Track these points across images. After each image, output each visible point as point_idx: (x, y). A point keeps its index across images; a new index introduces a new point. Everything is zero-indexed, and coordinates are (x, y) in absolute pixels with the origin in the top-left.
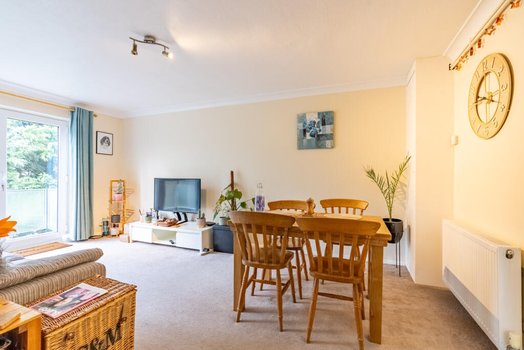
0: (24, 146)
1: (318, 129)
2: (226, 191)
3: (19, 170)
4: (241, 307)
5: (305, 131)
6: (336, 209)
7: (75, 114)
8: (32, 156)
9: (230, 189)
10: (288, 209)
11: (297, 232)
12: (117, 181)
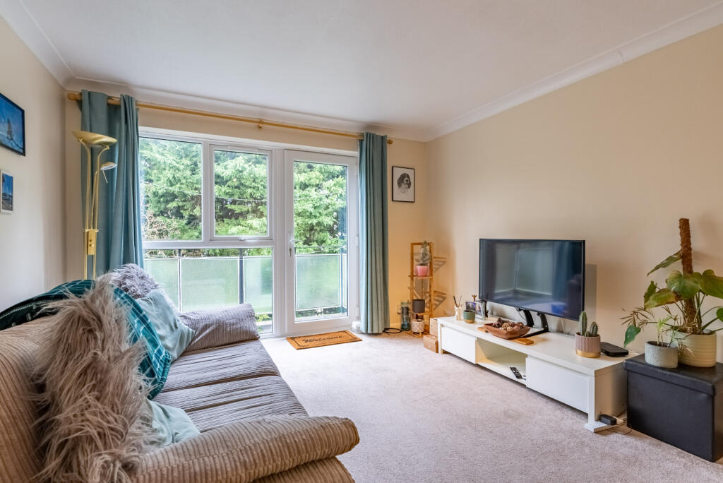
9: (678, 266)
12: (420, 244)
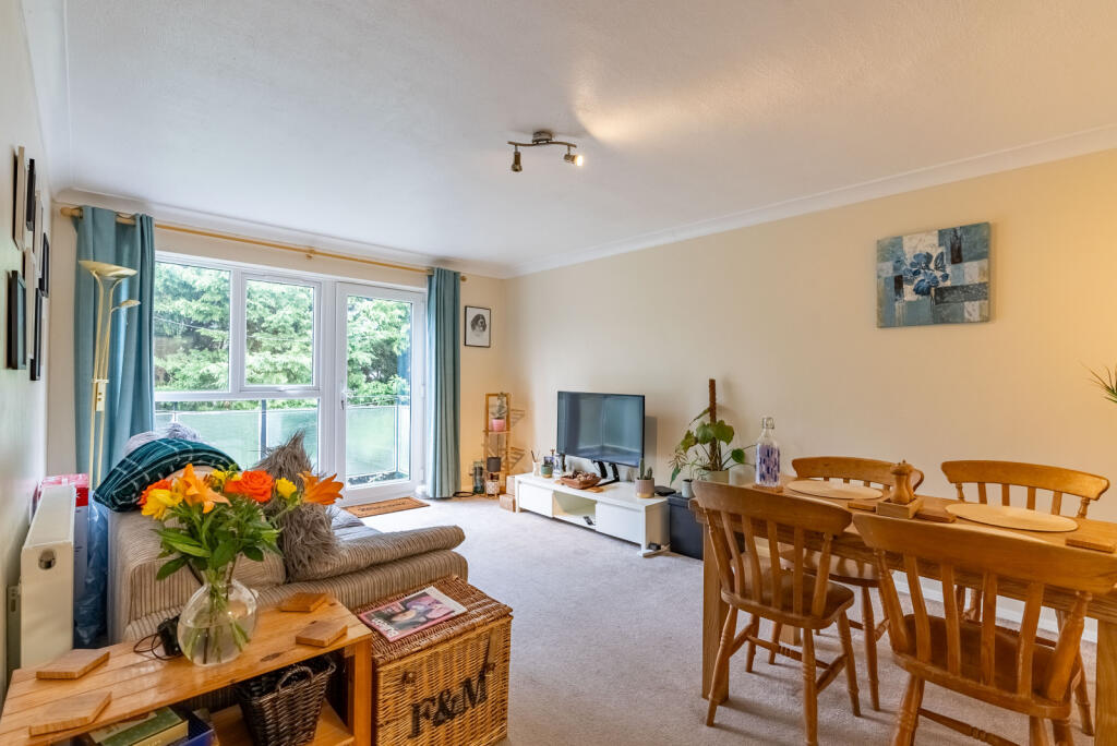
0: (372, 331)
1: (939, 274)
2: (697, 424)
3: (365, 370)
4: (720, 694)
5: (899, 282)
6: (994, 490)
7: (434, 279)
8: (382, 347)
9: (707, 419)
10: (847, 480)
11: (856, 547)
12: (496, 395)
